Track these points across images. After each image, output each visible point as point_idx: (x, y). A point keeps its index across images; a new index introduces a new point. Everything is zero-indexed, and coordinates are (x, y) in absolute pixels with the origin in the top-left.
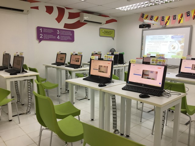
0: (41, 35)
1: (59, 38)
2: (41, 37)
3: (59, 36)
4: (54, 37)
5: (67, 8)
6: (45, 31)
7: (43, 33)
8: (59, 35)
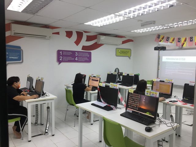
0: (61, 57)
3: (77, 58)
5: (85, 32)
6: (64, 53)
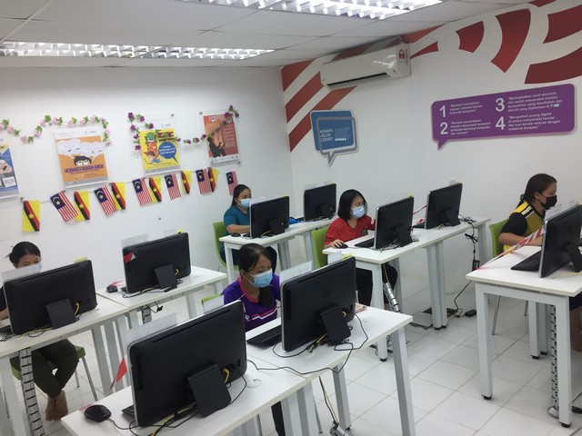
0: (444, 126)
1: (503, 126)
2: (442, 133)
3: (502, 118)
4: (486, 126)
6: (455, 110)
7: (449, 119)
8: (505, 114)
